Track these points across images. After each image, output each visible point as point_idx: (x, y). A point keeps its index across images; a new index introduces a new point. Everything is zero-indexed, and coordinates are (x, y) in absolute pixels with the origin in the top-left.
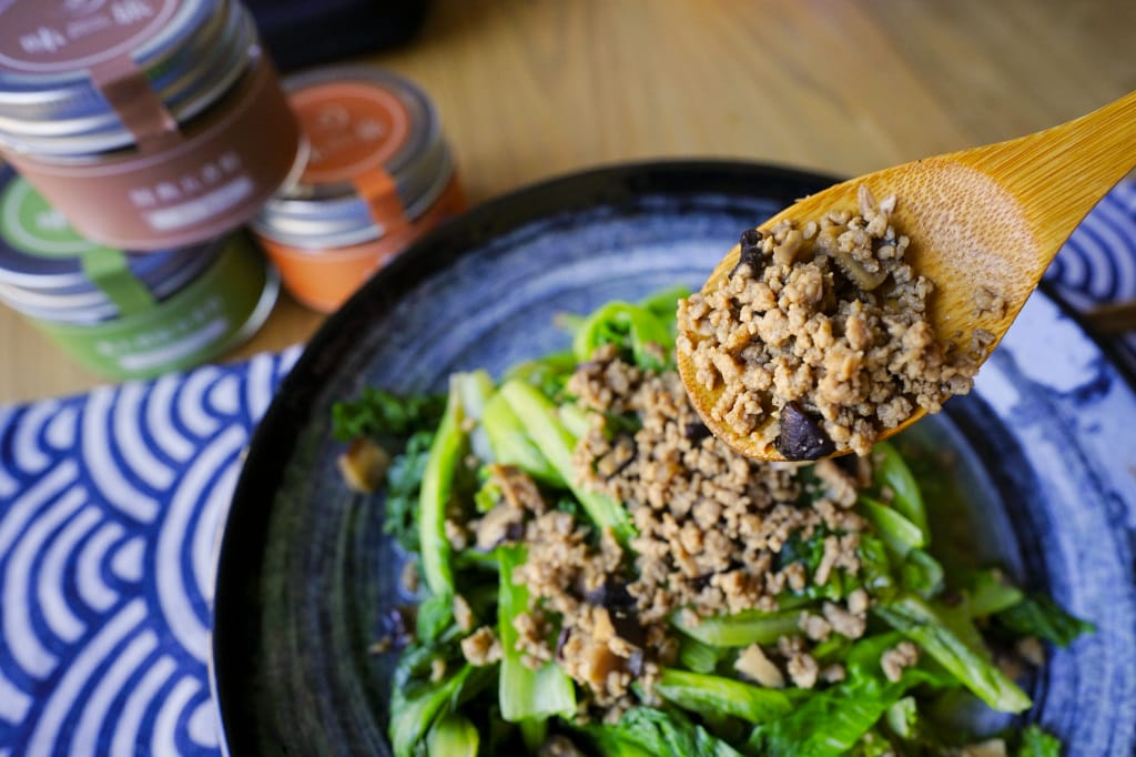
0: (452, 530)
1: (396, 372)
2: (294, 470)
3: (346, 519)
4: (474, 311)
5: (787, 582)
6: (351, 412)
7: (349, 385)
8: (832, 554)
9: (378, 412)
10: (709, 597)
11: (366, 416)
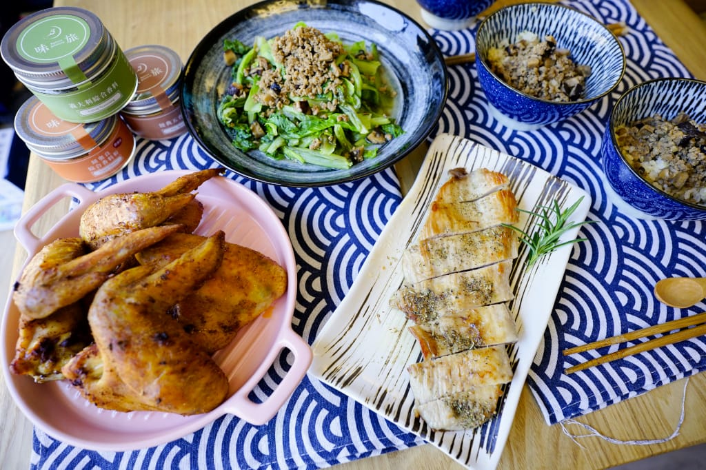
0: (245, 70)
1: (245, 39)
2: (210, 52)
3: (221, 70)
4: (272, 28)
5: (317, 91)
6: (230, 44)
7: (230, 36)
8: (329, 86)
9: (237, 46)
10: (298, 91)
11: (233, 46)
